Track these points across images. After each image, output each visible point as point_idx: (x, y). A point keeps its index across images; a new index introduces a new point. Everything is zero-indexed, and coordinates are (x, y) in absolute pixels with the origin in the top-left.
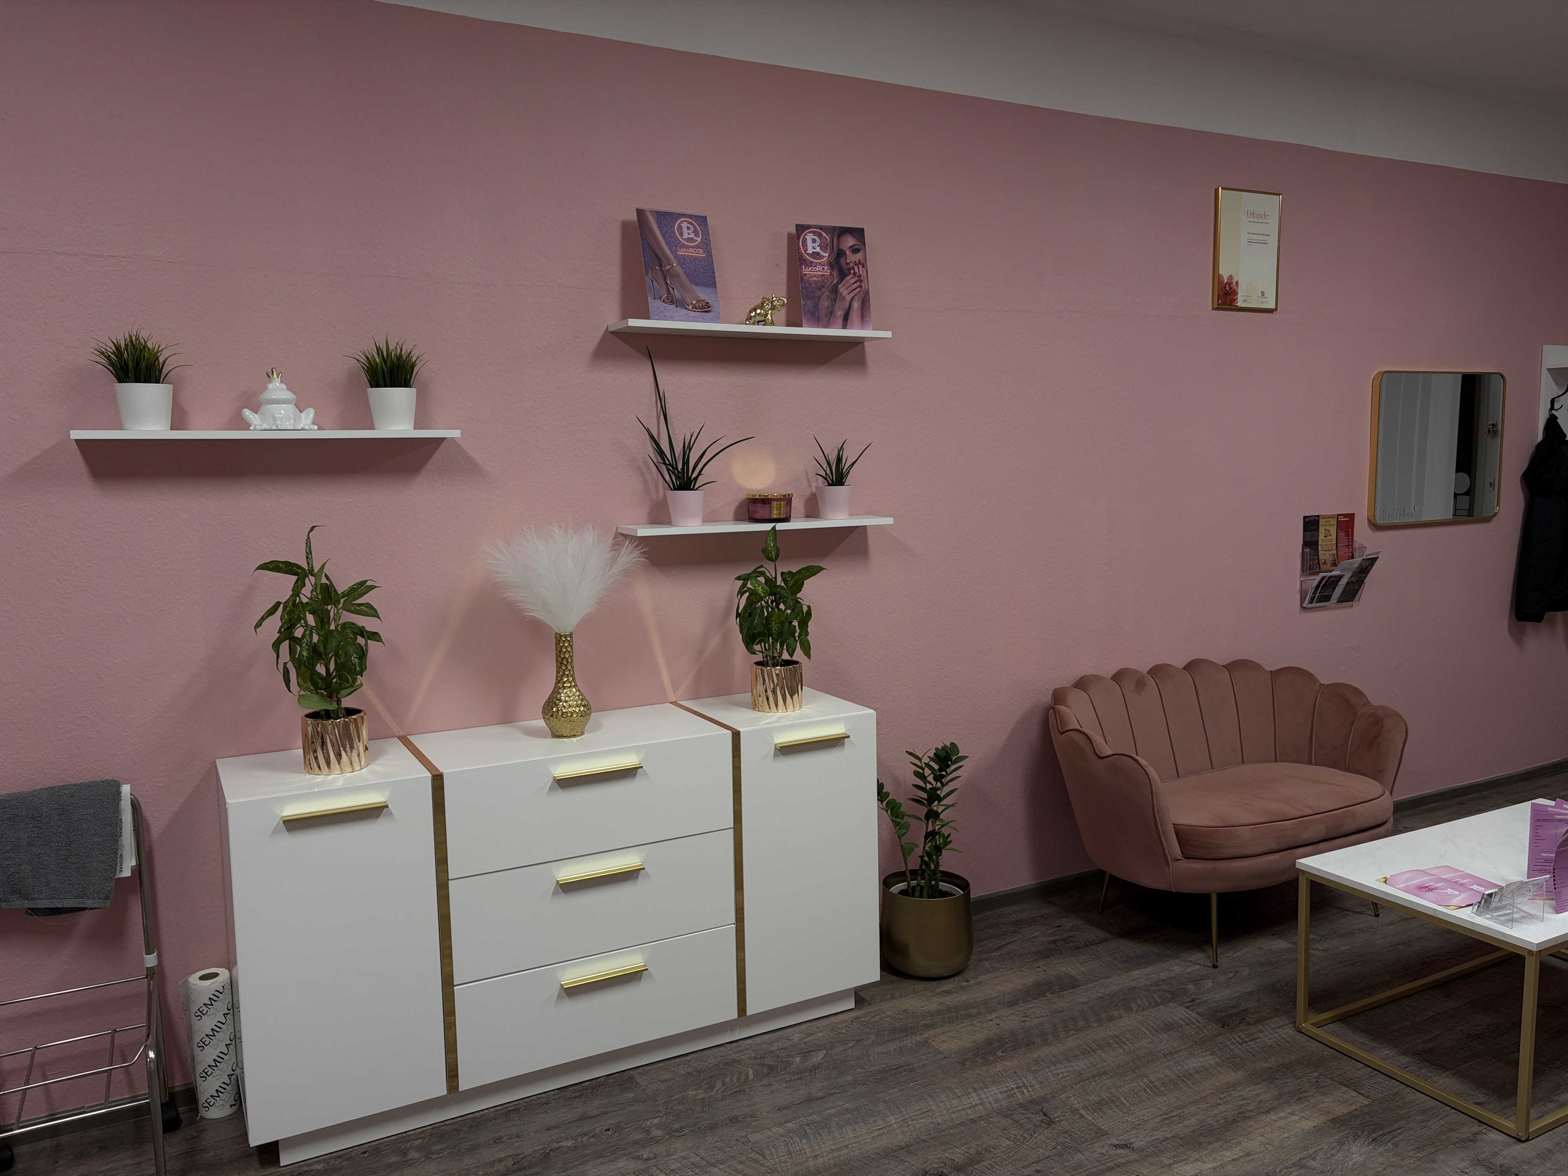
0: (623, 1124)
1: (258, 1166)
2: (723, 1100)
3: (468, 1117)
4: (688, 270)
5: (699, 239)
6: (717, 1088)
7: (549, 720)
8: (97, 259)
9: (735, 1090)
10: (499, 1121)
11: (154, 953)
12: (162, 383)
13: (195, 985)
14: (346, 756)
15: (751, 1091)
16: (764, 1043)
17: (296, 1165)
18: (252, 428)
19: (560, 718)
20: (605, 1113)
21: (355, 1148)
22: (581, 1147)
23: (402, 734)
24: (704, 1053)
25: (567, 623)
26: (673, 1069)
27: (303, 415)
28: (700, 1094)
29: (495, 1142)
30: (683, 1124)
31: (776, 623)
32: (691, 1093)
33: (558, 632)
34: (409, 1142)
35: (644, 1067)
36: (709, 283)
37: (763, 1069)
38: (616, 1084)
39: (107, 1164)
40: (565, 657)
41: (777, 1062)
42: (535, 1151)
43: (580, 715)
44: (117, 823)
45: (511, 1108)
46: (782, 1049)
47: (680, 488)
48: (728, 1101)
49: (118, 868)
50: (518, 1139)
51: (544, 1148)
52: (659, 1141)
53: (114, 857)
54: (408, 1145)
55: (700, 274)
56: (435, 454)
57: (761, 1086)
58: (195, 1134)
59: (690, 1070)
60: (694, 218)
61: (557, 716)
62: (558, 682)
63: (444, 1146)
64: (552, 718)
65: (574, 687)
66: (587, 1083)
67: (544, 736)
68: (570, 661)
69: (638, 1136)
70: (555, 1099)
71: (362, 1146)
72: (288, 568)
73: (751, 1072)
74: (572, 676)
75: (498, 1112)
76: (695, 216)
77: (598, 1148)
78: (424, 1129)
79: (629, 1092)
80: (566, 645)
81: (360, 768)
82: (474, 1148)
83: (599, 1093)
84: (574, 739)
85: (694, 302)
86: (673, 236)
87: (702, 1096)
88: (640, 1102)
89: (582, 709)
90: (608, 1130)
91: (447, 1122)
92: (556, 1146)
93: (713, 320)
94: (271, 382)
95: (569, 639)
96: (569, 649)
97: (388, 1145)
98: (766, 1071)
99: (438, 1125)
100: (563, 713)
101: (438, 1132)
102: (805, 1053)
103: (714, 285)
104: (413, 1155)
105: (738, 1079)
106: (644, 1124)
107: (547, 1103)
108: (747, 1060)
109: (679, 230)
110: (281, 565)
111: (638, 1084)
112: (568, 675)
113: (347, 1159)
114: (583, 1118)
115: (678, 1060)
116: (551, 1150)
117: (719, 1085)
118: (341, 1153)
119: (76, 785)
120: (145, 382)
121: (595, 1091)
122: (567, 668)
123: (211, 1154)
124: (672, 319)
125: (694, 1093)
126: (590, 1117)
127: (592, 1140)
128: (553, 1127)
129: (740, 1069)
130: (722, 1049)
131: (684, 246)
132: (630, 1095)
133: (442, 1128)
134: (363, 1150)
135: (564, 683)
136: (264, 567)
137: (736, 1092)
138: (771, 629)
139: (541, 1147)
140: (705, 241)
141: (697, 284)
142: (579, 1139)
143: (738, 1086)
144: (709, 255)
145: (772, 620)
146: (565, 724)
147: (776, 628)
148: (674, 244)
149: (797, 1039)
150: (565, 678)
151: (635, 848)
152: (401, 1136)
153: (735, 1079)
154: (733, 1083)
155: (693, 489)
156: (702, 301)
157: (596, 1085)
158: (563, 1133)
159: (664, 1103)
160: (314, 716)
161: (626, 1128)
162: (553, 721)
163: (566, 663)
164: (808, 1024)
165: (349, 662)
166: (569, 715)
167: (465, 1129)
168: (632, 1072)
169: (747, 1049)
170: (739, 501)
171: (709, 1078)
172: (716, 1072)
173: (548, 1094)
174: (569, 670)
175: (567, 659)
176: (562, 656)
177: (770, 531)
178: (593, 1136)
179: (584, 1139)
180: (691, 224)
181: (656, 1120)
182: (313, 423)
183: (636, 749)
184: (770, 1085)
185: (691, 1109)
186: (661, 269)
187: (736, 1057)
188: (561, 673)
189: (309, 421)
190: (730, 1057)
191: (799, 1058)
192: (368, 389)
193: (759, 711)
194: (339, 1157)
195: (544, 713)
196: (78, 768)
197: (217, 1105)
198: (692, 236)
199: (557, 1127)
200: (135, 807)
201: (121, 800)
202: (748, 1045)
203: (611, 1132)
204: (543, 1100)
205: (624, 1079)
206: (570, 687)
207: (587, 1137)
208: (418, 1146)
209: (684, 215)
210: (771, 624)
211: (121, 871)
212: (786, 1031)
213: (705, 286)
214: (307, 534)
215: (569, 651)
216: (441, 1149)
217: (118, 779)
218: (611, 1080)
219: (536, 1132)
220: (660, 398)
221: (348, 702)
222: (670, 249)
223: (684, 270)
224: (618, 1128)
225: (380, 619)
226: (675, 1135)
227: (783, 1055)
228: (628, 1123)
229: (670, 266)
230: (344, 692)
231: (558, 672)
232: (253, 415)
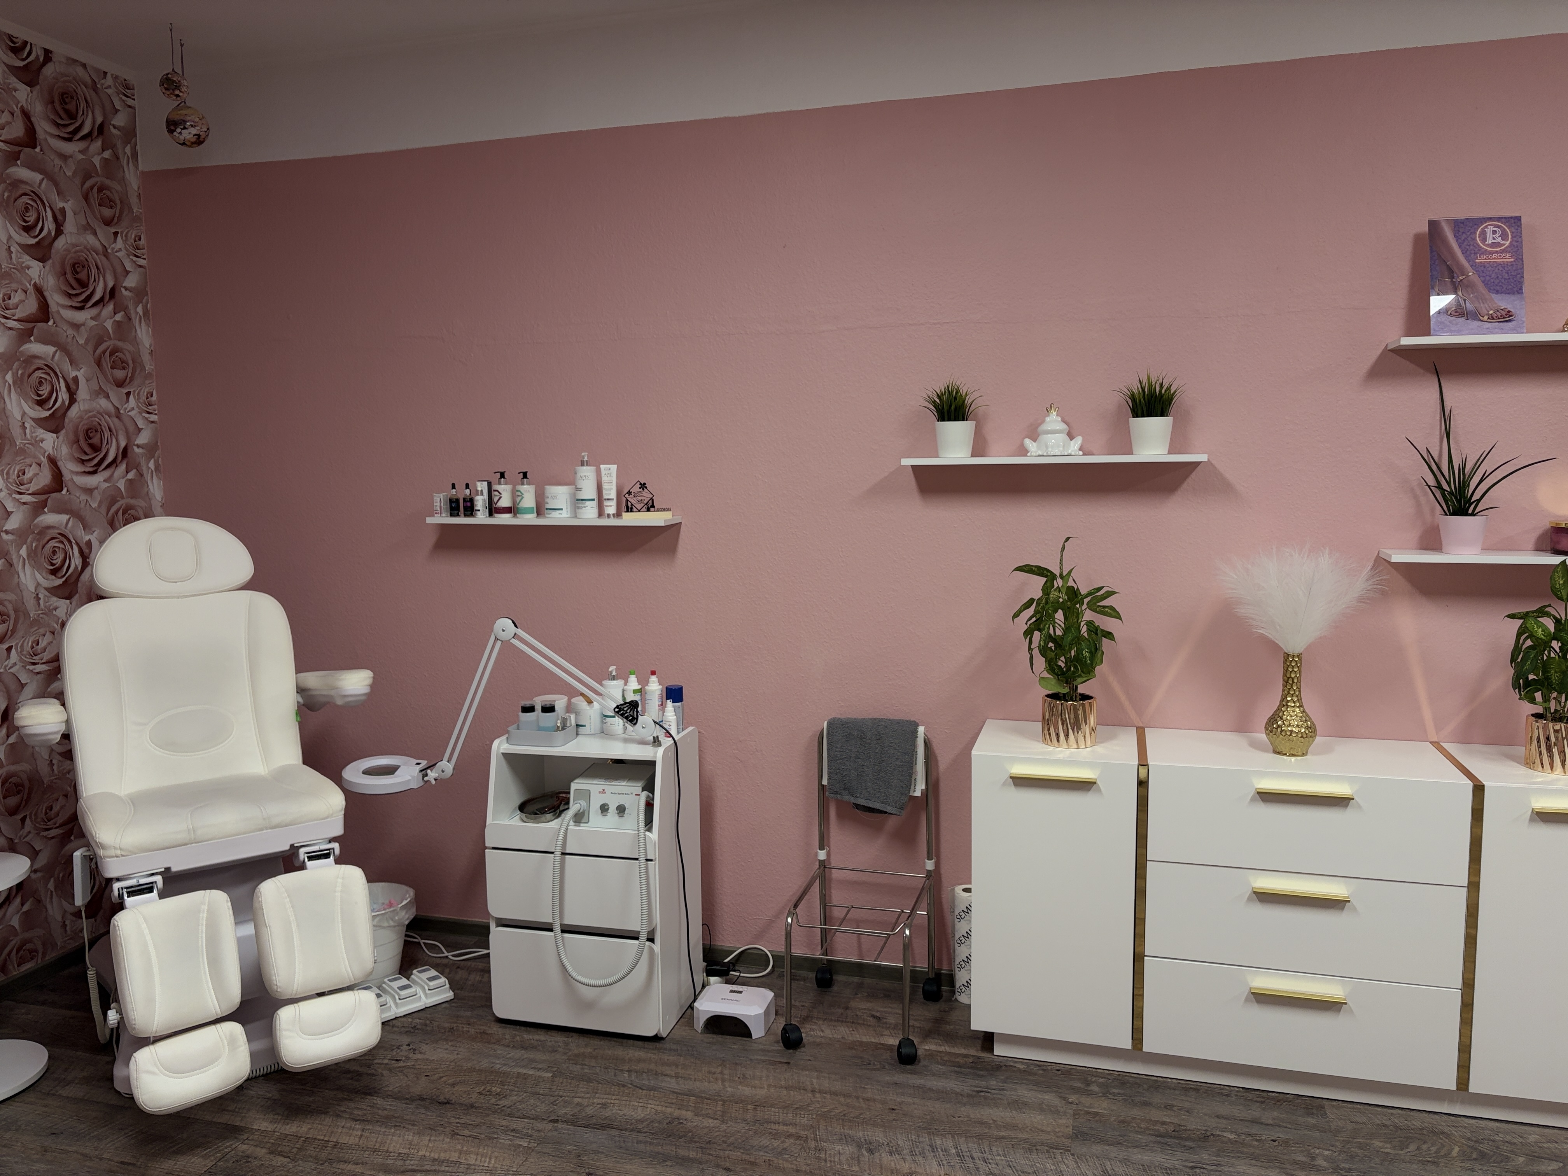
0: (1292, 1142)
1: (979, 1048)
2: (1409, 1163)
3: (1153, 1078)
4: (1488, 278)
5: (1507, 243)
6: (1408, 1150)
7: (1269, 735)
8: (936, 326)
9: (1429, 1159)
10: (1177, 1092)
11: (932, 860)
12: (966, 420)
13: (958, 893)
14: (1072, 734)
15: (1446, 1167)
16: (1489, 1130)
17: (1006, 1059)
18: (1029, 454)
19: (1279, 736)
20: (1280, 1126)
21: (1053, 1064)
22: (1242, 1144)
23: (1141, 725)
24: (1412, 1113)
25: (1295, 644)
26: (1370, 1115)
27: (1072, 442)
28: (1387, 1148)
29: (1165, 1107)
30: (1353, 1167)
31: (1556, 672)
32: (1377, 1143)
33: (1287, 652)
34: (1095, 1077)
35: (1339, 1102)
36: (1515, 289)
37: (1472, 1153)
38: (1304, 1106)
39: (885, 1008)
40: (1291, 677)
41: (1494, 1152)
42: (1198, 1129)
43: (1300, 735)
44: (913, 753)
45: (1193, 1087)
46: (1507, 1142)
47: (1454, 514)
48: (1415, 1166)
49: (912, 787)
50: (1187, 1114)
51: (1207, 1130)
52: (1320, 1170)
53: (909, 780)
54: (1094, 1079)
55: (1503, 281)
56: (1192, 476)
57: (1461, 1167)
58: (947, 1009)
59: (1388, 1123)
60: (1503, 220)
61: (1276, 732)
62: (1282, 700)
63: (1121, 1091)
64: (1271, 734)
65: (1298, 707)
66: (1274, 1094)
67: (1265, 750)
68: (1296, 681)
69: (1301, 1158)
70: (1236, 1095)
71: (1058, 1065)
72: (1040, 571)
73: (1457, 1149)
74: (1297, 696)
75: (1180, 1085)
76: (1505, 218)
77: (1257, 1151)
78: (1111, 1072)
79: (1313, 1118)
80: (1293, 665)
81: (1084, 747)
82: (1146, 1104)
83: (1282, 1107)
84: (1293, 759)
85: (1491, 312)
86: (1472, 243)
87: (1388, 1150)
88: (1318, 1130)
89: (1303, 730)
90: (1275, 1141)
91: (1133, 1075)
92: (1219, 1133)
93: (1515, 331)
94: (1049, 416)
95: (1297, 659)
96: (1296, 670)
97: (1078, 1073)
98: (1474, 1156)
99: (1124, 1074)
100: (1282, 731)
101: (1122, 1079)
102: (1534, 1156)
103: (1520, 291)
104: (1094, 1088)
105: (1437, 1152)
106: (1313, 1150)
107: (1228, 1096)
108: (1458, 1137)
109: (1482, 236)
110: (1034, 569)
111: (1326, 1114)
112: (1292, 694)
113: (1043, 1070)
114: (1255, 1121)
115: (1380, 1109)
116: (1212, 1134)
117: (1412, 1147)
118: (1041, 1063)
119: (890, 720)
120: (955, 420)
121: (1279, 1103)
122: (1292, 687)
123: (952, 1027)
124: (1459, 332)
125: (1381, 1144)
126: (1262, 1124)
127: (1255, 1143)
128: (1223, 1117)
129: (1445, 1142)
130: (1436, 1117)
131: (1486, 252)
132: (1312, 1121)
133: (1126, 1077)
134: (1058, 1068)
135: (1288, 701)
136: (1019, 569)
137: (1428, 1161)
138: (1550, 679)
139: (1204, 1129)
140: (1515, 244)
141: (1497, 292)
142: (1243, 1137)
143: (1434, 1157)
144: (1519, 258)
145: (1550, 668)
146: (1283, 742)
147: (1557, 678)
148: (1473, 252)
149: (1533, 1140)
150: (1289, 697)
151: (1341, 878)
152: (1091, 1069)
153: (1434, 1149)
154: (1429, 1152)
155: (1473, 514)
156: (1502, 310)
157: (1282, 1099)
158: (1230, 1126)
159: (1343, 1140)
160: (1054, 696)
161: (1293, 1147)
162: (1272, 737)
163: (1291, 683)
164: (1556, 1131)
165: (1081, 655)
166: (1289, 733)
167: (1145, 1086)
168: (1325, 1102)
169: (1465, 1127)
170: (1543, 529)
171: (1405, 1137)
172: (1416, 1135)
173: (1232, 1088)
174: (1294, 690)
175: (1293, 679)
176: (1288, 676)
177: (1557, 566)
178: (1257, 1140)
179: (1247, 1139)
180: (1499, 227)
181: (1327, 1152)
182: (1080, 449)
183: (1351, 780)
184: (1472, 1170)
185: (1369, 1157)
186: (1452, 281)
187: (1447, 1130)
188: (1286, 692)
189: (1077, 447)
190: (1440, 1127)
191: (1524, 1159)
192: (1130, 419)
193: (1530, 768)
194: (1038, 1065)
195: (1266, 729)
196: (895, 708)
197: (967, 993)
198: (1499, 240)
199: (1226, 1119)
200: (927, 744)
201: (917, 737)
202: (1468, 1124)
203: (1276, 1144)
204: (1225, 1092)
205: (1314, 1105)
206: (1293, 707)
207: (1251, 1138)
208: (1102, 1082)
209: (1490, 219)
210: (1549, 672)
211: (914, 791)
212: (1526, 1128)
213: (1508, 294)
214: (1062, 543)
215: (1296, 672)
216: (1119, 1094)
217: (917, 721)
218: (1300, 1101)
219: (1206, 1115)
220: (1446, 417)
221: (1082, 689)
222: (1466, 258)
223: (1483, 279)
224: (1286, 1143)
225: (1122, 620)
226: (1339, 1172)
227: (1505, 1148)
228: (1297, 1144)
229: (1464, 277)
230: (1079, 680)
231: (1283, 691)
232: (1032, 444)
